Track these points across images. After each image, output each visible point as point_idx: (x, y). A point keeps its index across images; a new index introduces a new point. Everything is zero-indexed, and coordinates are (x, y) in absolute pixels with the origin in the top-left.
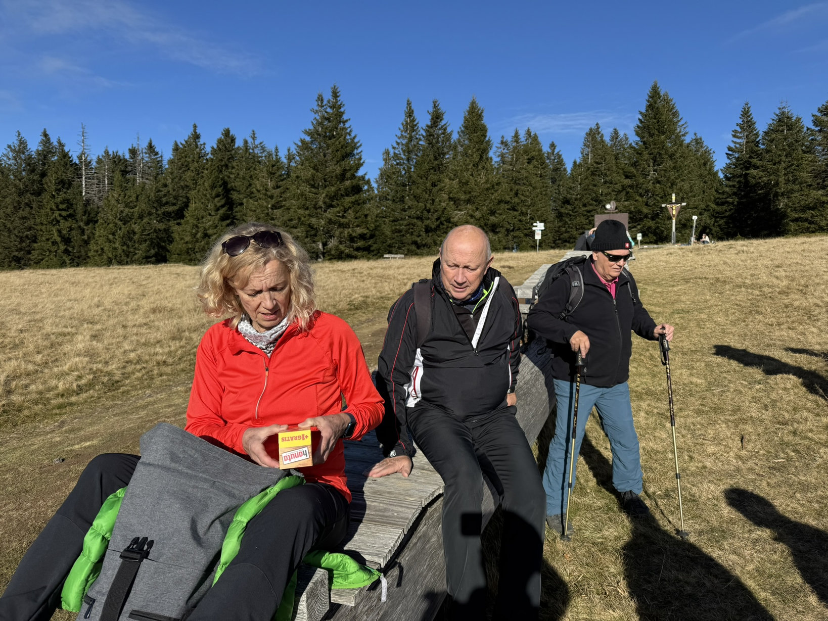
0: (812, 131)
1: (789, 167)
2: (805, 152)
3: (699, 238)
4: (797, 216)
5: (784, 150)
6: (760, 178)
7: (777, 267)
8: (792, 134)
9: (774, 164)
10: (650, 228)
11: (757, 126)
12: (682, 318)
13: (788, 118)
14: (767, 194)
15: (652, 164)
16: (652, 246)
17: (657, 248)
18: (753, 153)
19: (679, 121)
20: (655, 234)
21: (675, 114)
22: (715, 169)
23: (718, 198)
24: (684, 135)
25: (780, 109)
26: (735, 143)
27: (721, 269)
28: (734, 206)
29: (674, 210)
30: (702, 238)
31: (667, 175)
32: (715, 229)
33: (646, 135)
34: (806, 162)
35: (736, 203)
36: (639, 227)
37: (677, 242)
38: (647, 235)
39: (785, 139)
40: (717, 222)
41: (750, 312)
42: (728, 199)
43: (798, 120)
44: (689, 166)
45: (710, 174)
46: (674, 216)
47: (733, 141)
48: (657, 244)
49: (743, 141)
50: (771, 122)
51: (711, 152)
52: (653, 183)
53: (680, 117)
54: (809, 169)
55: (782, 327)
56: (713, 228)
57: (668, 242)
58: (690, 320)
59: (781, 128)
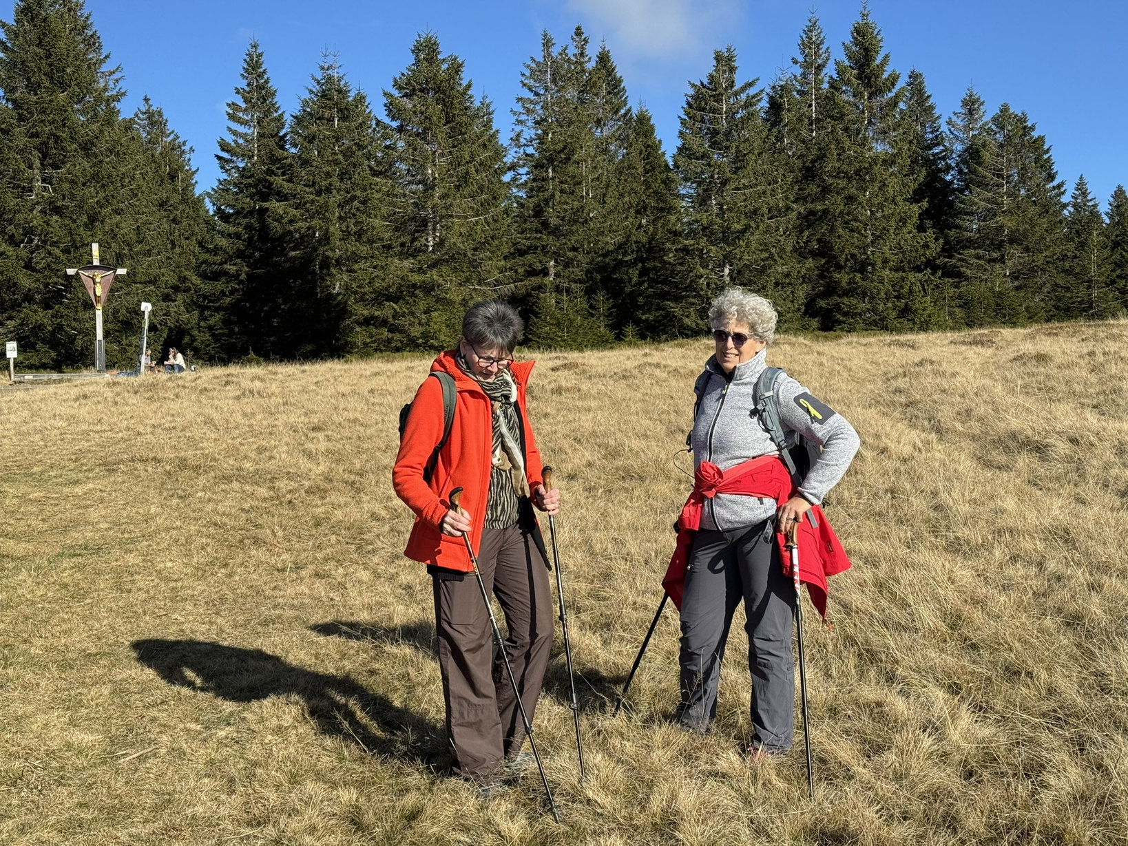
0: (386, 127)
1: (347, 202)
2: (376, 174)
3: (161, 359)
4: (366, 312)
5: (336, 163)
6: (291, 221)
7: (316, 429)
8: (349, 130)
9: (319, 193)
10: (40, 327)
11: (278, 99)
12: (80, 568)
13: (340, 91)
14: (308, 260)
15: (37, 163)
16: (45, 376)
17: (60, 381)
18: (273, 163)
19: (103, 61)
20: (54, 344)
21: (92, 42)
22: (198, 191)
23: (205, 262)
24: (116, 98)
25: (322, 68)
26: (235, 133)
27: (197, 435)
28: (241, 282)
29: (98, 285)
30: (168, 359)
31: (79, 193)
32: (202, 337)
33: (21, 84)
34: (380, 195)
35: (243, 277)
36: (11, 324)
37: (110, 365)
38: (33, 346)
39: (337, 139)
40: (206, 319)
41: (241, 541)
42: (227, 266)
43: (360, 99)
44: (133, 178)
45: (184, 201)
46: (98, 299)
47: (229, 129)
48: (61, 371)
49: (253, 132)
50: (307, 96)
51: (186, 148)
52: (43, 212)
53: (104, 52)
54: (384, 210)
55: (303, 573)
56: (195, 333)
57: (87, 367)
58: (98, 573)
59: (327, 115)
